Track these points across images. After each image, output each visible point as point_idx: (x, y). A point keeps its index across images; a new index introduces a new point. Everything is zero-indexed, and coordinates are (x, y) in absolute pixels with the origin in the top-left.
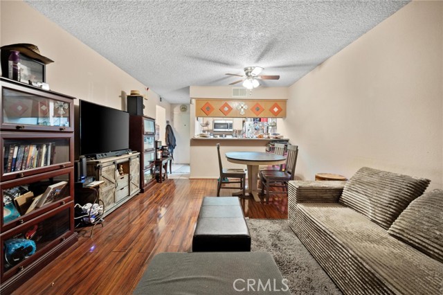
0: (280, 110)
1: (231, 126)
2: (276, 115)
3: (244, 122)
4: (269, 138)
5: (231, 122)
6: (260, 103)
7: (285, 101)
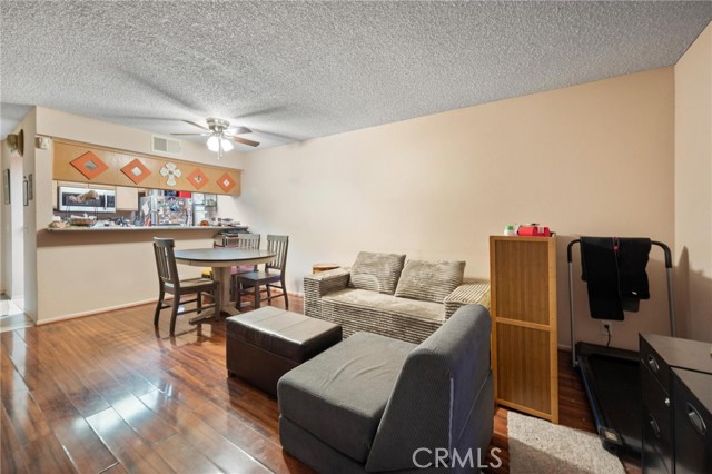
0: (232, 184)
1: (111, 201)
2: (226, 191)
3: (141, 195)
4: (220, 225)
5: (111, 193)
6: (201, 169)
7: (238, 172)
